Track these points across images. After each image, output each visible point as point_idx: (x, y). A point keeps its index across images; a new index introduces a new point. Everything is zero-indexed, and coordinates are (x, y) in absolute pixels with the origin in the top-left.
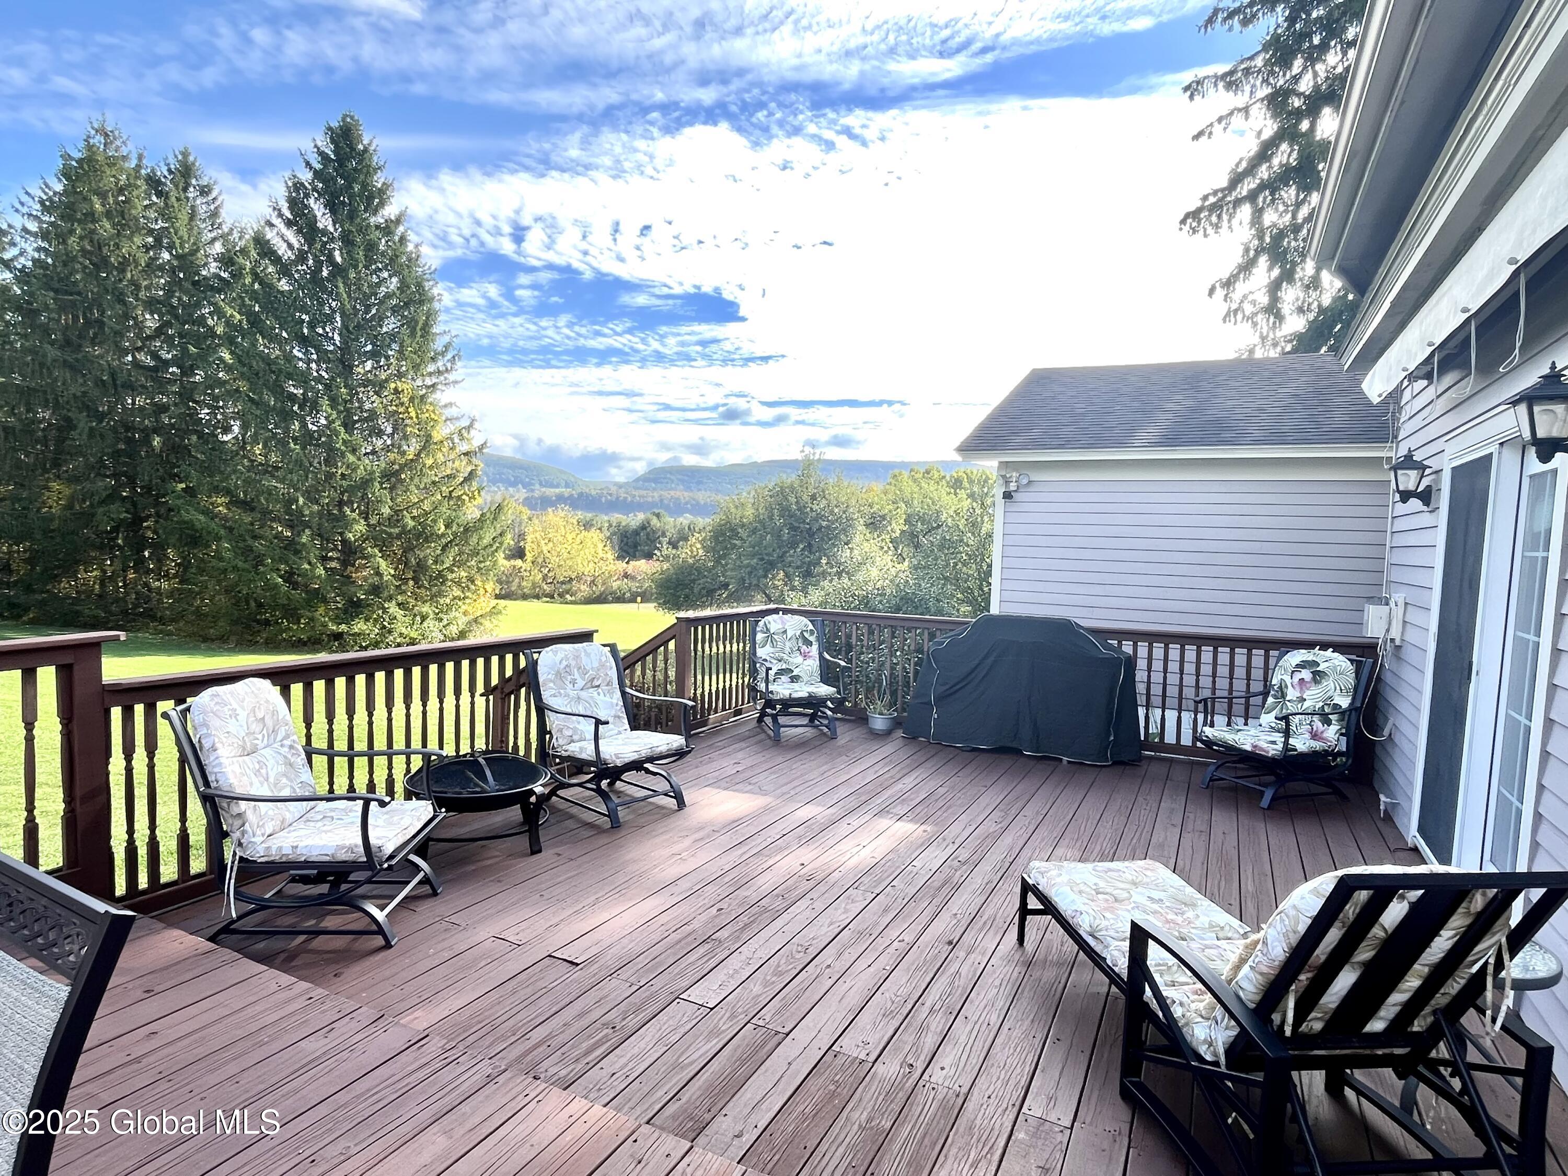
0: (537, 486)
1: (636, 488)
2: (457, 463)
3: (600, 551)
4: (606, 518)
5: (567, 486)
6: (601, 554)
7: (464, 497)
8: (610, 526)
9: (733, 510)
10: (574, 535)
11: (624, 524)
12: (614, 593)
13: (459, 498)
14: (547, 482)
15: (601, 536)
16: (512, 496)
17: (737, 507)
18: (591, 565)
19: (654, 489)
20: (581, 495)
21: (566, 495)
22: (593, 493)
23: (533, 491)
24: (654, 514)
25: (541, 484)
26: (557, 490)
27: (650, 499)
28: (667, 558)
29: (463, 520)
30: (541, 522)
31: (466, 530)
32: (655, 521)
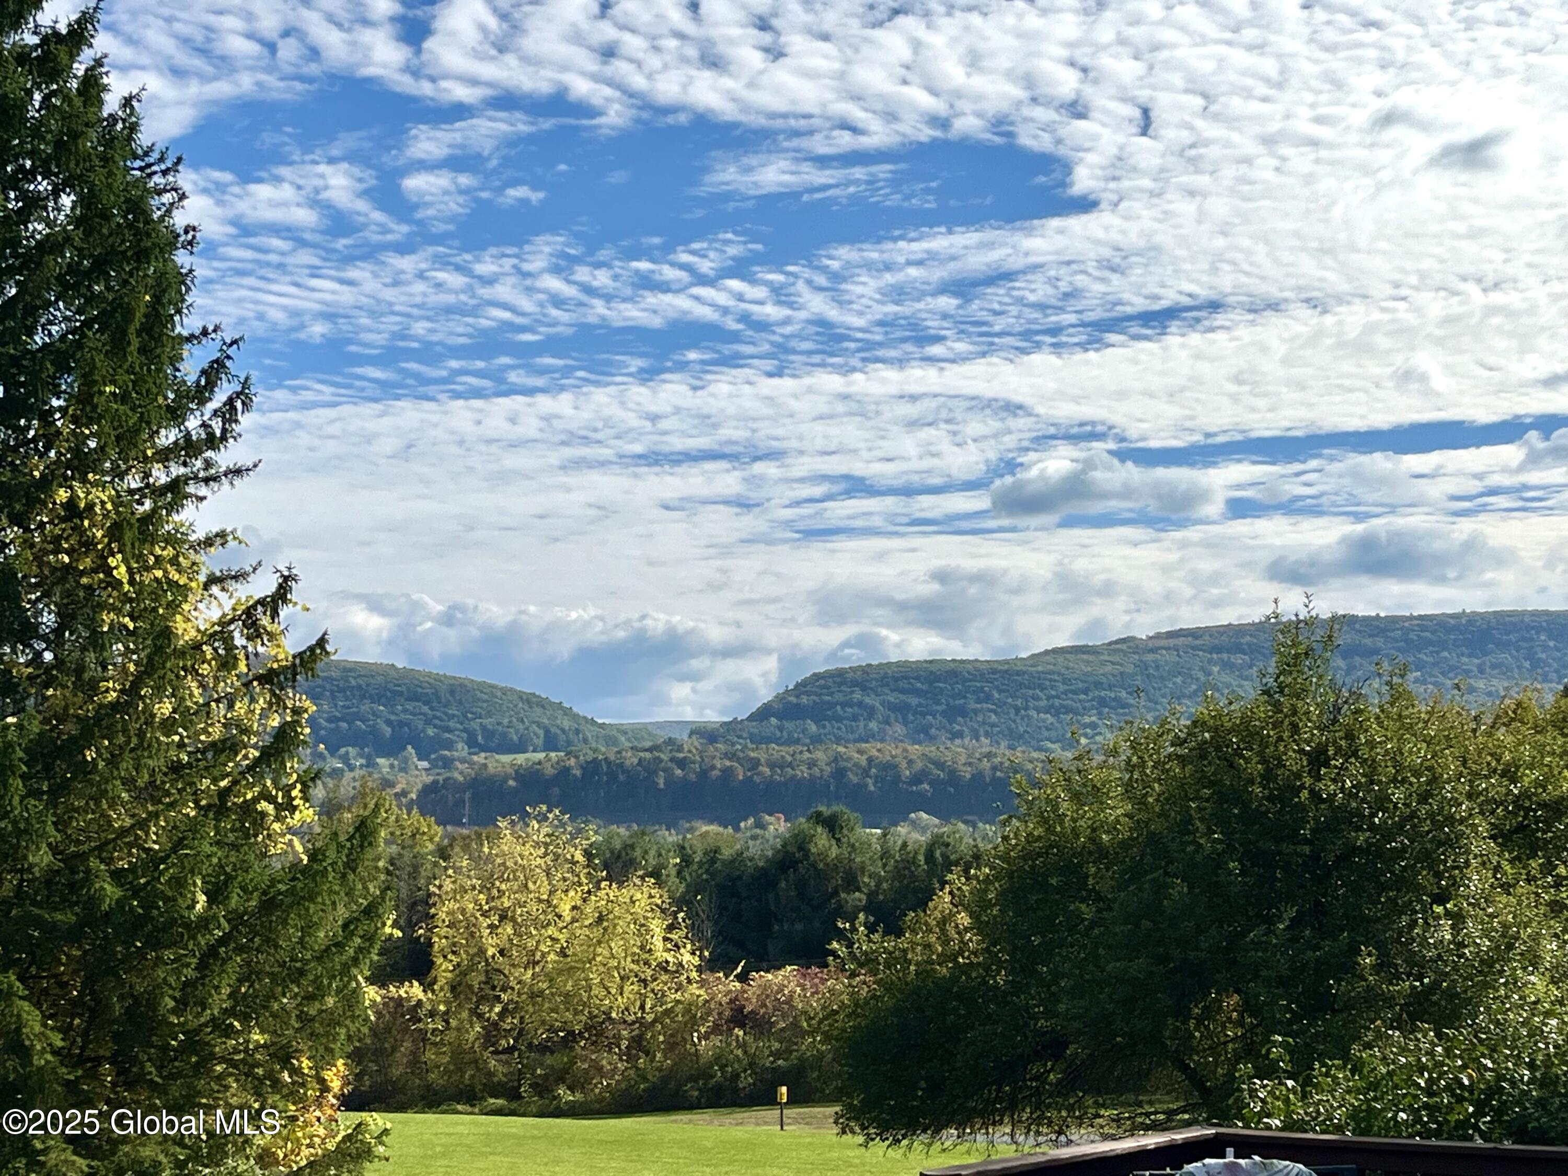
0: (461, 749)
1: (759, 740)
2: (240, 707)
3: (658, 944)
4: (671, 837)
5: (550, 744)
6: (661, 953)
7: (264, 806)
8: (686, 861)
9: (1065, 806)
10: (574, 896)
11: (727, 853)
12: (705, 1074)
13: (248, 808)
14: (489, 734)
15: (659, 896)
16: (387, 784)
17: (1076, 797)
18: (630, 988)
19: (816, 740)
20: (592, 768)
21: (549, 771)
22: (631, 759)
23: (447, 763)
24: (818, 819)
25: (472, 742)
26: (520, 759)
27: (803, 772)
28: (868, 962)
29: (257, 874)
30: (476, 859)
31: (269, 905)
32: (822, 841)
